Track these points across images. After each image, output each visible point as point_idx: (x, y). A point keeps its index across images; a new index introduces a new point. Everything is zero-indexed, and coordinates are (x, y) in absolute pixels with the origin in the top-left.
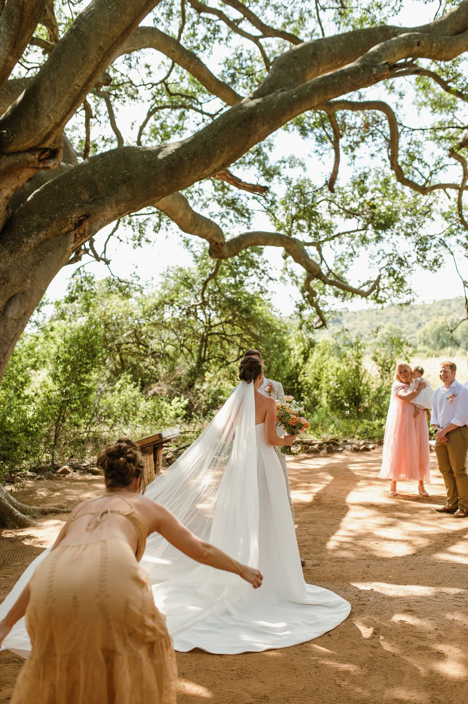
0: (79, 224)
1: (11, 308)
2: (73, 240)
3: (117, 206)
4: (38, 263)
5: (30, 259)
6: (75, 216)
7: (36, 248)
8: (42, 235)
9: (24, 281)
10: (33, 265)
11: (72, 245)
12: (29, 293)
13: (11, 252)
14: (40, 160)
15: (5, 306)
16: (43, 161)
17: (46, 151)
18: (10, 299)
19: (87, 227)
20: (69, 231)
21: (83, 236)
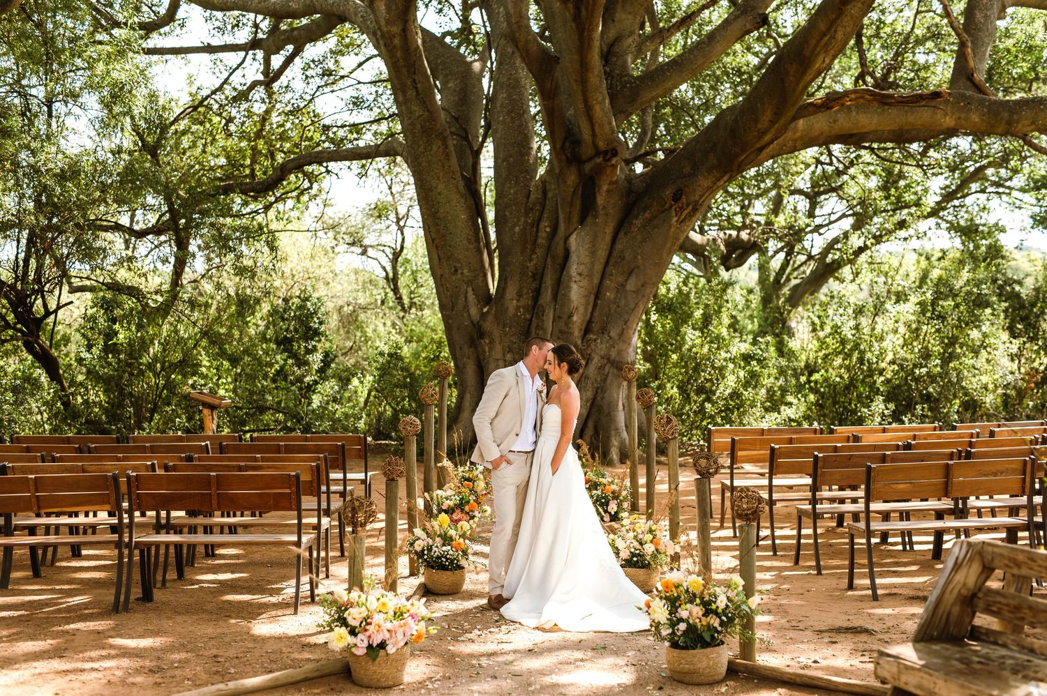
0: (676, 198)
1: (629, 282)
2: (674, 213)
3: (709, 174)
4: (644, 240)
5: (639, 237)
6: (668, 192)
7: (644, 226)
8: (647, 215)
9: (636, 257)
10: (641, 242)
11: (675, 219)
12: (642, 267)
13: (625, 234)
14: (605, 160)
15: (626, 281)
16: (609, 160)
17: (606, 152)
18: (630, 274)
19: (684, 199)
20: (671, 206)
21: (682, 209)
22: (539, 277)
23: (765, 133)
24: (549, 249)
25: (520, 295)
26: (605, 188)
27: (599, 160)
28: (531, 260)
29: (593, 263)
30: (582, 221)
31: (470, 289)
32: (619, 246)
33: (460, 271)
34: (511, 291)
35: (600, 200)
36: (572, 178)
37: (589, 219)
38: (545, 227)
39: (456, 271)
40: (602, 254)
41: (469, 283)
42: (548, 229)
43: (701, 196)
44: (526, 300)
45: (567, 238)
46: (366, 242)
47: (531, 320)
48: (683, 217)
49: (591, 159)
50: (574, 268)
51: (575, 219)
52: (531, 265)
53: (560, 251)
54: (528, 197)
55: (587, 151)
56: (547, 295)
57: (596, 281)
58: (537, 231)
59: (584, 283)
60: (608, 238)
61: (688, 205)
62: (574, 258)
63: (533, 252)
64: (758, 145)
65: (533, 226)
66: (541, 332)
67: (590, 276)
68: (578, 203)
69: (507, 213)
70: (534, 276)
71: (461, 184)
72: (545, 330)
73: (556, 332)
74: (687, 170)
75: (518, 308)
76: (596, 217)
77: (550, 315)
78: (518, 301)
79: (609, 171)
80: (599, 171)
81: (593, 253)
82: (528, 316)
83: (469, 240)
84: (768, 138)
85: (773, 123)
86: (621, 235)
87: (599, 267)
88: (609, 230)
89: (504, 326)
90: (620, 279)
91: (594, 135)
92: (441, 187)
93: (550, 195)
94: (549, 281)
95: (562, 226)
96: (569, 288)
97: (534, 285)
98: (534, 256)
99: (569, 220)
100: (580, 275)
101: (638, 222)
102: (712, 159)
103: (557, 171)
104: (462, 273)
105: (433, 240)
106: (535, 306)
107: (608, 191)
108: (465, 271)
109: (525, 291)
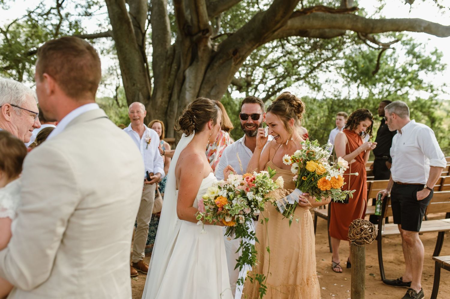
0: (234, 53)
2: (233, 61)
3: (250, 44)
4: (219, 73)
5: (217, 71)
7: (219, 66)
9: (215, 80)
11: (233, 63)
12: (218, 85)
13: (211, 70)
14: (203, 34)
15: (211, 91)
16: (205, 34)
17: (203, 31)
18: (212, 88)
19: (238, 54)
20: (232, 57)
21: (237, 59)
22: (171, 88)
23: (277, 22)
24: (176, 76)
25: (163, 96)
26: (202, 48)
27: (200, 34)
28: (168, 81)
29: (196, 83)
30: (191, 64)
31: (140, 94)
32: (208, 75)
33: (136, 85)
34: (159, 95)
35: (200, 54)
36: (187, 43)
37: (195, 63)
38: (175, 66)
39: (134, 85)
40: (200, 78)
41: (140, 90)
42: (176, 67)
43: (246, 53)
44: (166, 99)
45: (184, 71)
46: (106, 82)
47: (167, 108)
48: (237, 62)
49: (196, 34)
50: (187, 85)
51: (188, 63)
52: (168, 83)
53: (181, 77)
54: (167, 52)
55: (195, 30)
56: (175, 97)
57: (197, 91)
58: (171, 68)
59: (192, 91)
60: (203, 71)
61: (240, 56)
62: (187, 80)
63: (169, 77)
64: (274, 29)
65: (169, 65)
66: (172, 113)
67: (195, 88)
68: (190, 55)
69: (157, 59)
70: (169, 88)
71: (137, 46)
72: (174, 112)
73: (179, 112)
74: (239, 41)
75: (162, 102)
76: (197, 62)
77: (176, 106)
78: (162, 99)
79: (204, 40)
80: (199, 40)
81: (196, 78)
82: (166, 106)
83: (140, 71)
84: (278, 25)
85: (282, 17)
86: (209, 70)
87: (198, 84)
88: (203, 68)
89: (156, 110)
90: (208, 90)
91: (199, 22)
92: (127, 46)
93: (177, 52)
94: (176, 90)
95: (182, 66)
96: (185, 94)
97: (169, 92)
98: (169, 79)
99: (185, 63)
100: (190, 87)
101: (217, 64)
102: (252, 36)
103: (180, 39)
104: (137, 86)
105: (124, 71)
106: (170, 102)
107: (204, 50)
108: (138, 85)
109: (165, 94)
